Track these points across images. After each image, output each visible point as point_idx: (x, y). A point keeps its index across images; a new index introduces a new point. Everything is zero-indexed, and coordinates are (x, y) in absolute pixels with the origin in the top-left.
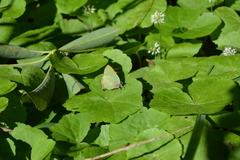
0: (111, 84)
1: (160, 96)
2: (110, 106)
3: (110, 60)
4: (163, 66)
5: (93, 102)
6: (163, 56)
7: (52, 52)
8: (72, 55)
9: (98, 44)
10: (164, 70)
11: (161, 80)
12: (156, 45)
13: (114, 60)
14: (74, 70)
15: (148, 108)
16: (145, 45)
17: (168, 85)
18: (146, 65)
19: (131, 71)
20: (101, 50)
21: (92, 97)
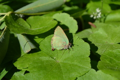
0: (60, 45)
1: (106, 58)
2: (58, 67)
3: (59, 22)
4: (106, 29)
5: (42, 62)
6: (102, 20)
7: (8, 14)
8: (26, 17)
9: (48, 8)
10: (107, 32)
11: (105, 41)
12: (98, 11)
13: (63, 23)
14: (27, 30)
15: (97, 70)
16: (87, 11)
17: (112, 47)
18: (89, 27)
19: (77, 32)
20: (51, 13)
21: (42, 57)
